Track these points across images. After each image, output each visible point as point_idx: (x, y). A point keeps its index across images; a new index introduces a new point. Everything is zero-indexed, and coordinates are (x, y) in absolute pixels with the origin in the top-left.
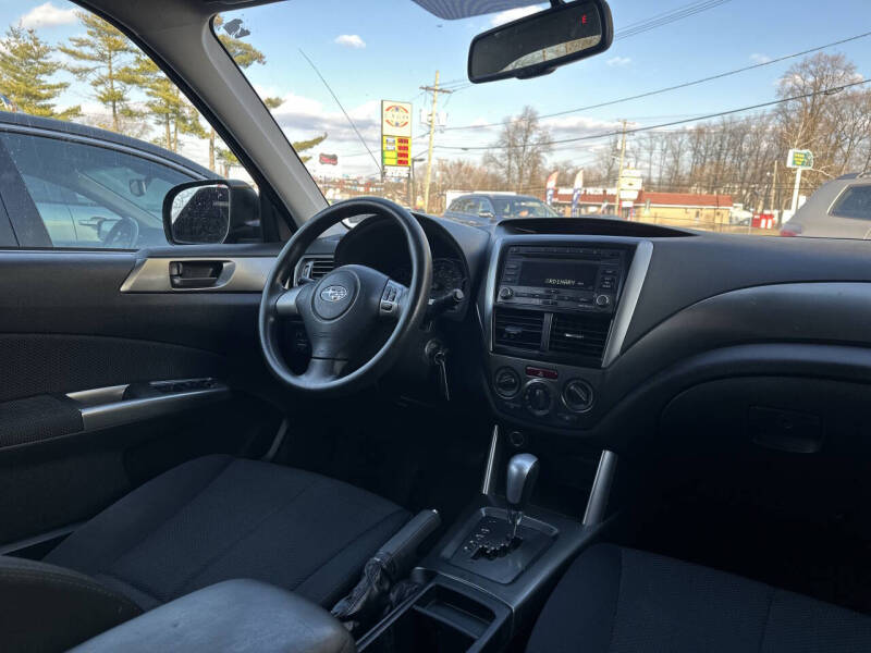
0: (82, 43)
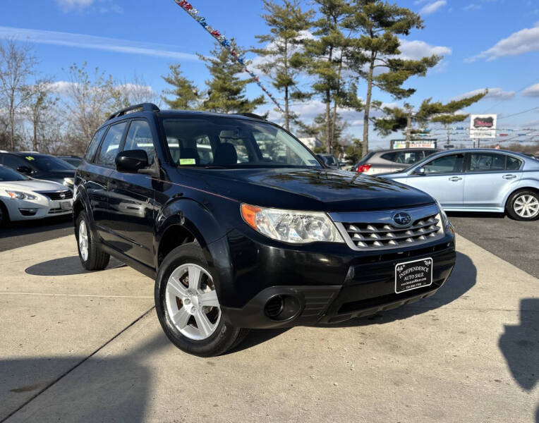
0: (264, 39)
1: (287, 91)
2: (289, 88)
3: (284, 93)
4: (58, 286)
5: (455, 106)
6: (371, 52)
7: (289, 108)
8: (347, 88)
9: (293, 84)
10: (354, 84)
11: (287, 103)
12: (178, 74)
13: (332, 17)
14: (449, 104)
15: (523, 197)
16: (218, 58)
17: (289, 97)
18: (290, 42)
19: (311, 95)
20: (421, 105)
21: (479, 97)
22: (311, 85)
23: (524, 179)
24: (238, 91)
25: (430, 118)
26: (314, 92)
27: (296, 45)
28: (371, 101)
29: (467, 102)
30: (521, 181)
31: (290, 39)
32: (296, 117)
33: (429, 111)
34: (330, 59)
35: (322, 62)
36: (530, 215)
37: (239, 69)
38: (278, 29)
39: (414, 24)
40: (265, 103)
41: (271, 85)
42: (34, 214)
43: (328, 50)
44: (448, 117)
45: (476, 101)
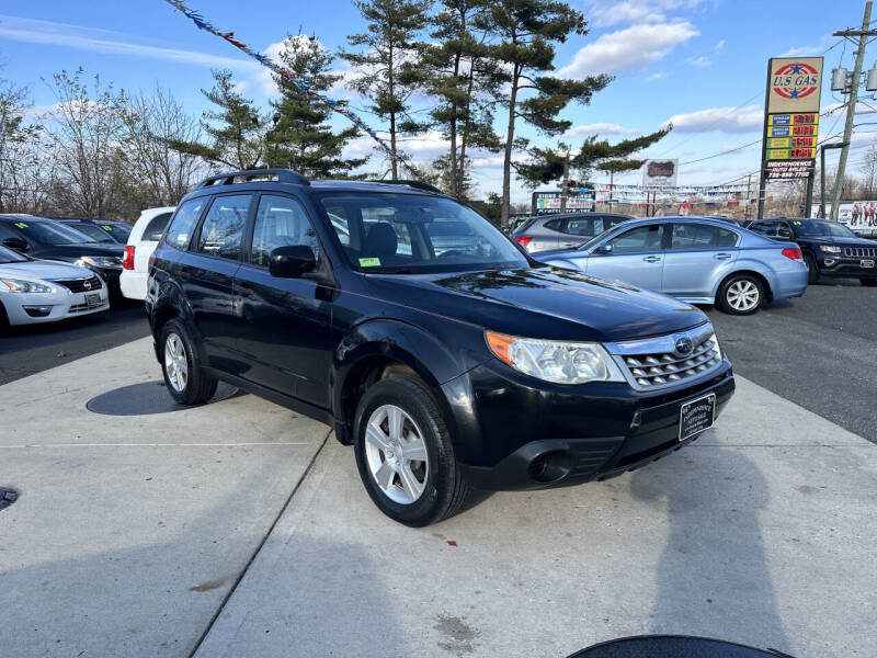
0: (359, 40)
1: (393, 120)
2: (396, 115)
3: (389, 122)
4: (154, 430)
5: (627, 147)
6: (514, 66)
7: (397, 144)
8: (478, 117)
9: (403, 109)
10: (488, 113)
11: (394, 137)
12: (227, 88)
13: (458, 12)
14: (620, 145)
15: (739, 284)
17: (396, 130)
18: (398, 46)
19: (428, 126)
20: (582, 145)
21: (660, 135)
22: (429, 111)
23: (741, 260)
24: (320, 118)
25: (595, 164)
26: (432, 122)
27: (406, 51)
28: (514, 138)
29: (644, 142)
30: (738, 263)
31: (398, 42)
32: (406, 158)
33: (593, 153)
34: (456, 74)
35: (445, 78)
36: (747, 307)
38: (379, 25)
39: (573, 26)
40: (359, 136)
41: (370, 110)
42: (47, 313)
43: (453, 60)
44: (619, 163)
45: (657, 141)
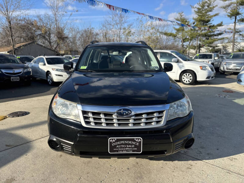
1: (236, 18)
3: (234, 19)
7: (236, 27)
9: (240, 14)
11: (235, 24)
12: (181, 16)
16: (200, 6)
17: (237, 21)
24: (209, 21)
32: (240, 31)
37: (210, 10)
40: (223, 25)
41: (227, 16)
